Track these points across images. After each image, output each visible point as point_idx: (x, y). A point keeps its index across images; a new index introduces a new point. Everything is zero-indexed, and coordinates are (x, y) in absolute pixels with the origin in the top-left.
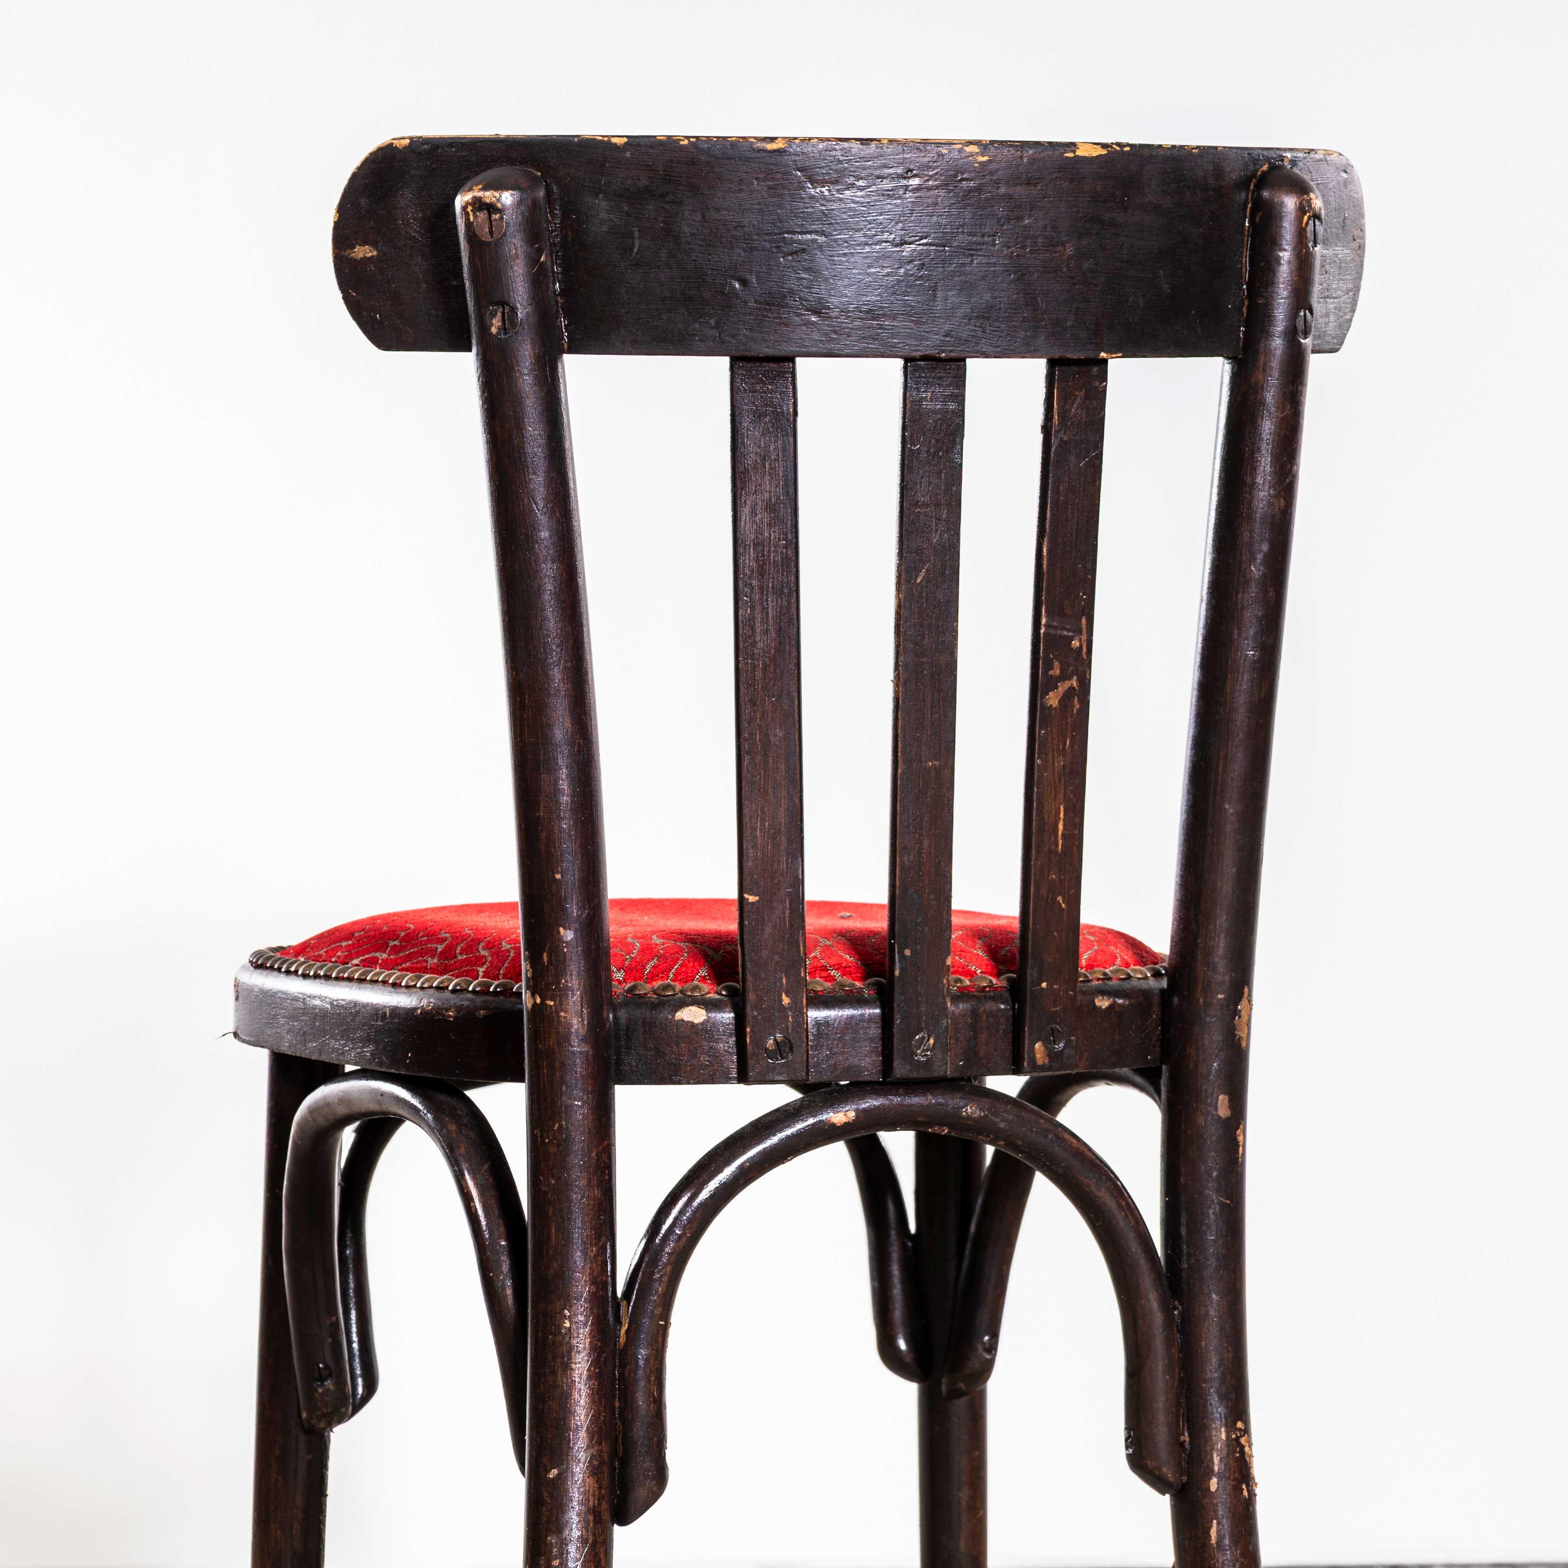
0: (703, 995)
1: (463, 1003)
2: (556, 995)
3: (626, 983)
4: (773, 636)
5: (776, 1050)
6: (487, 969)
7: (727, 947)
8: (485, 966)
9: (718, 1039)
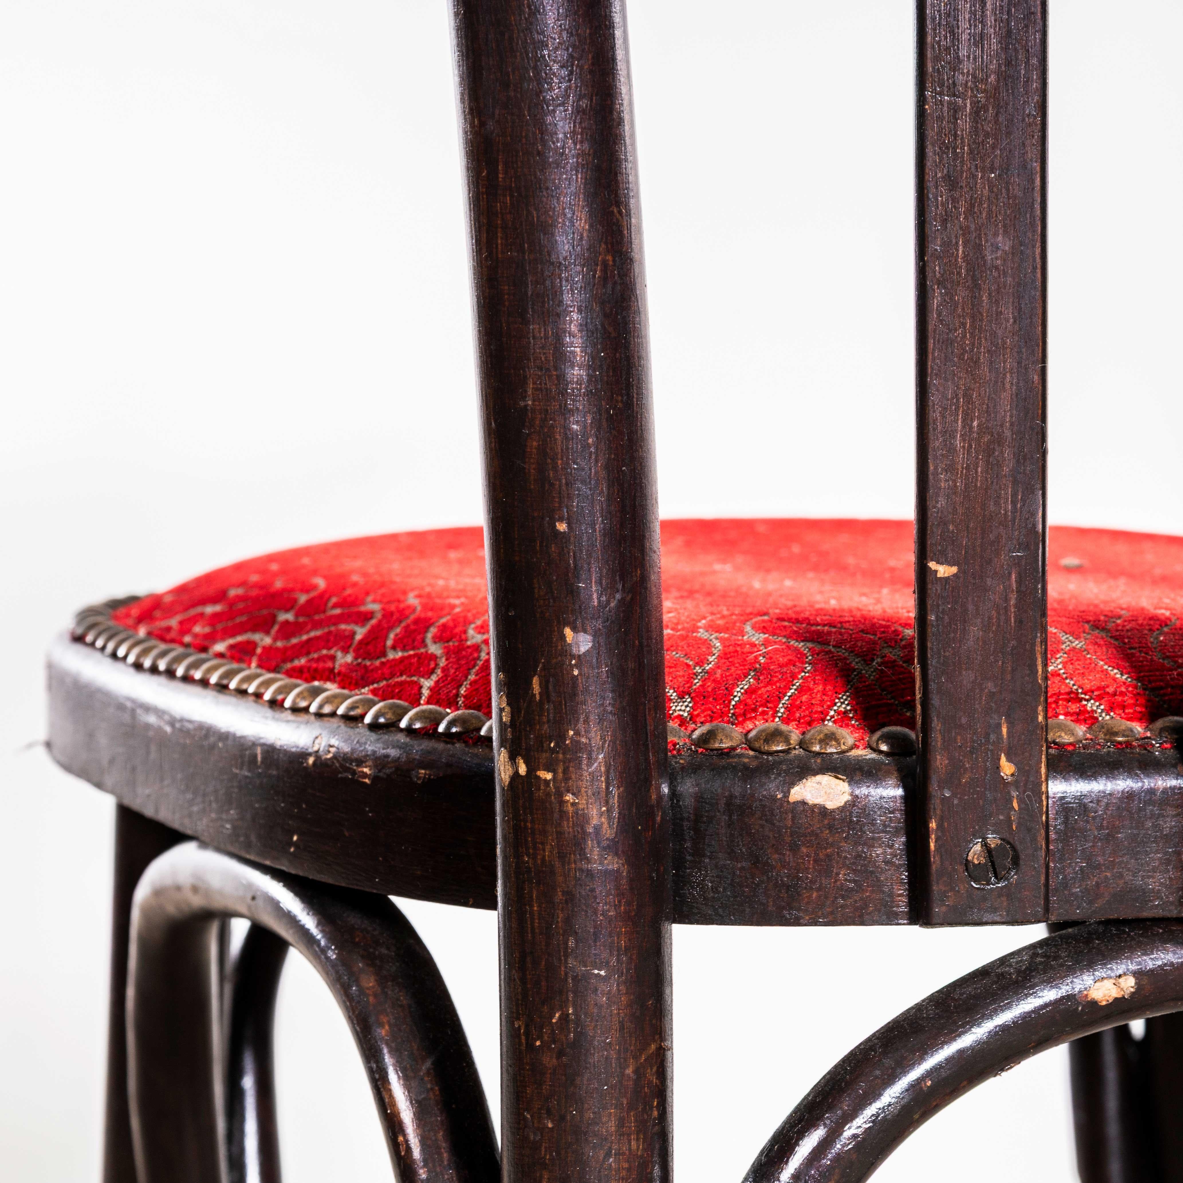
0: (843, 752)
1: (388, 751)
2: (557, 760)
3: (695, 722)
4: (994, 47)
5: (985, 864)
6: (437, 683)
7: (886, 651)
8: (434, 677)
9: (873, 838)
